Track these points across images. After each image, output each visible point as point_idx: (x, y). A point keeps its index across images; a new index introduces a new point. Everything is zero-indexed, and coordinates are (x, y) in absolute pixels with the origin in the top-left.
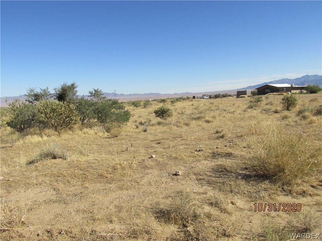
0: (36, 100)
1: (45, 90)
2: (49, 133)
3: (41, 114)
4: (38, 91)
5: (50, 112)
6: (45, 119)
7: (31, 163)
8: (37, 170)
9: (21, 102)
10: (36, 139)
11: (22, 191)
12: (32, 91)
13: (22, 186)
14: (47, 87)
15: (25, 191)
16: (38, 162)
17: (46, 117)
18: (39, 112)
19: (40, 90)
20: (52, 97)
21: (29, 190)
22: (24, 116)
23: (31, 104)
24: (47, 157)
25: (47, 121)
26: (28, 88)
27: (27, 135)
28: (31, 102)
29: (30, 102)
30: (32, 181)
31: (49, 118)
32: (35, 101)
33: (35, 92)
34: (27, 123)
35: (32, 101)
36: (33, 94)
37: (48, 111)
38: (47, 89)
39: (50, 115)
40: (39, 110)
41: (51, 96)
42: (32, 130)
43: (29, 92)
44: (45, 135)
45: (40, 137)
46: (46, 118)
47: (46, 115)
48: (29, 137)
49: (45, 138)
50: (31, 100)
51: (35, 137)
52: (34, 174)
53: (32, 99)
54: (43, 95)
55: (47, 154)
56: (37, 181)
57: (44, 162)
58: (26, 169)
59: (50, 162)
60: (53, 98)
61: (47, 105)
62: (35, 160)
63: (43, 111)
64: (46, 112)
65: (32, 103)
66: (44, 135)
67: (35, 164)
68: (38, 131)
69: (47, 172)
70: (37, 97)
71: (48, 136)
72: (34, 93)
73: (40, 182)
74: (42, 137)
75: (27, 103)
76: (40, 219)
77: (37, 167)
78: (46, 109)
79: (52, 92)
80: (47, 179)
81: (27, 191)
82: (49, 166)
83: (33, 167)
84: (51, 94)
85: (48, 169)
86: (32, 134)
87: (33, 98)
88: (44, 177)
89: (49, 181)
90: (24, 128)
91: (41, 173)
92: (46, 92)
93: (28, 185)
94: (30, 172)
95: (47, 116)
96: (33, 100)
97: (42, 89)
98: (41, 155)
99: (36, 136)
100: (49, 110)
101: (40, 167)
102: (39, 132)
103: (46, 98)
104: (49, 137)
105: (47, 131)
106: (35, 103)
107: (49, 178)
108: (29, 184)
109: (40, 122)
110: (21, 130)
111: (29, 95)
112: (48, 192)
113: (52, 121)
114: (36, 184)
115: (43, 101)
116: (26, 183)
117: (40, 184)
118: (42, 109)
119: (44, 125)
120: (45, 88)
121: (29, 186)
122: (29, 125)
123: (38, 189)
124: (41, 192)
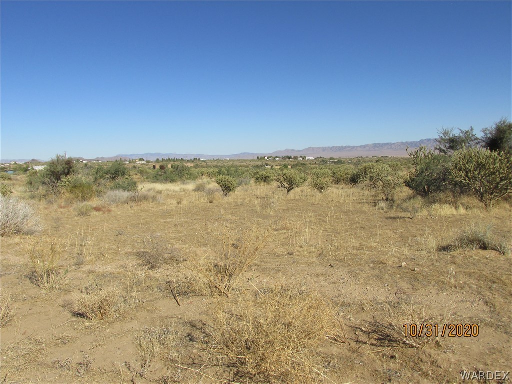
0: (452, 148)
1: (467, 132)
2: (468, 203)
3: (460, 171)
4: (456, 133)
5: (474, 169)
6: (465, 180)
7: (445, 249)
8: (455, 263)
9: (428, 152)
10: (447, 210)
11: (434, 291)
12: (446, 133)
13: (433, 283)
14: (471, 127)
15: (438, 294)
16: (457, 250)
17: (467, 176)
18: (456, 167)
19: (460, 131)
20: (479, 143)
21: (445, 294)
22: (432, 173)
23: (443, 154)
24: (471, 244)
25: (468, 184)
26: (441, 130)
27: (435, 203)
28: (444, 151)
29: (441, 151)
30: (449, 280)
31: (472, 178)
32: (449, 150)
33: (451, 136)
34: (435, 184)
35: (445, 149)
36: (447, 138)
37: (471, 166)
38: (472, 129)
39: (474, 173)
40: (456, 164)
41: (476, 141)
42: (442, 195)
43: (442, 135)
44: (463, 205)
45: (454, 209)
46: (467, 179)
47: (467, 173)
48: (436, 206)
49: (462, 211)
50: (443, 148)
51: (447, 208)
52: (452, 268)
53: (446, 146)
54: (464, 141)
55: (473, 240)
56: (456, 281)
57: (466, 253)
58: (437, 258)
59: (476, 254)
60: (478, 146)
61: (471, 157)
62: (451, 246)
63: (463, 166)
64: (468, 169)
65: (445, 153)
66: (461, 205)
67: (451, 253)
68: (451, 199)
69: (473, 271)
70: (454, 143)
71: (467, 209)
72: (449, 137)
73: (461, 284)
74: (457, 208)
75: (437, 153)
76: (463, 347)
77: (453, 257)
78: (467, 163)
79: (480, 135)
80: (472, 282)
81: (441, 294)
82: (474, 260)
83: (447, 256)
84: (477, 139)
85: (474, 265)
86: (442, 202)
87: (448, 145)
88: (469, 278)
89: (477, 285)
90: (429, 191)
91: (461, 270)
92: (470, 135)
93: (442, 286)
94: (445, 264)
95: (470, 175)
96: (447, 149)
97: (463, 130)
98: (462, 240)
99: (448, 206)
100: (473, 166)
101: (460, 260)
102: (453, 200)
103: (467, 145)
104: (469, 209)
105: (465, 199)
106: (450, 154)
107: (477, 281)
108: (444, 283)
109: (456, 184)
110: (424, 194)
111: (441, 141)
112: (476, 305)
113: (475, 184)
114: (455, 286)
115: (465, 151)
116: (440, 281)
117: (462, 288)
118: (462, 163)
119: (461, 189)
120: (468, 129)
121: (444, 286)
122: (439, 187)
123: (457, 295)
124: (463, 301)
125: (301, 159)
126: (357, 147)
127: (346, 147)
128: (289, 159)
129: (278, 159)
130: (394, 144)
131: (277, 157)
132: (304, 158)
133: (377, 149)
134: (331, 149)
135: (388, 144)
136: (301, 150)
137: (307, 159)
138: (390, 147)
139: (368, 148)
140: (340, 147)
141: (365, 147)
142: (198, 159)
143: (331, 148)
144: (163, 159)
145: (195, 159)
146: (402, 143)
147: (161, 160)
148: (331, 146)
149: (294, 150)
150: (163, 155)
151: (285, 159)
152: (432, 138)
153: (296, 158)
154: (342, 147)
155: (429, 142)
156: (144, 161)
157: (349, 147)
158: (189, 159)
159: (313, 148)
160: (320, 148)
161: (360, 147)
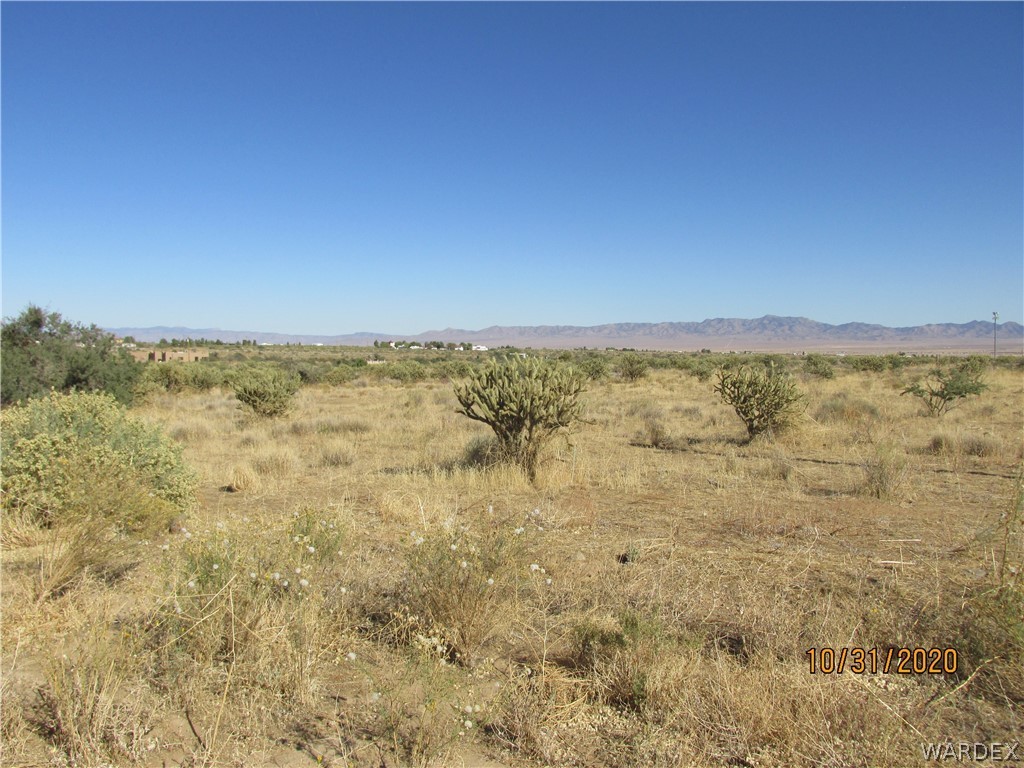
125: (462, 349)
126: (587, 328)
127: (565, 328)
128: (438, 347)
129: (416, 347)
130: (655, 325)
131: (413, 344)
132: (468, 347)
133: (624, 334)
134: (535, 332)
135: (644, 325)
136: (477, 330)
137: (474, 348)
138: (648, 332)
139: (606, 331)
140: (553, 327)
141: (601, 328)
142: (252, 342)
143: (536, 329)
144: (174, 340)
145: (245, 342)
146: (671, 324)
147: (170, 341)
148: (535, 324)
149: (462, 331)
150: (193, 331)
151: (430, 348)
152: (725, 318)
153: (451, 346)
154: (557, 327)
155: (720, 325)
156: (133, 342)
157: (571, 328)
158: (234, 341)
159: (500, 328)
160: (513, 328)
161: (592, 328)
